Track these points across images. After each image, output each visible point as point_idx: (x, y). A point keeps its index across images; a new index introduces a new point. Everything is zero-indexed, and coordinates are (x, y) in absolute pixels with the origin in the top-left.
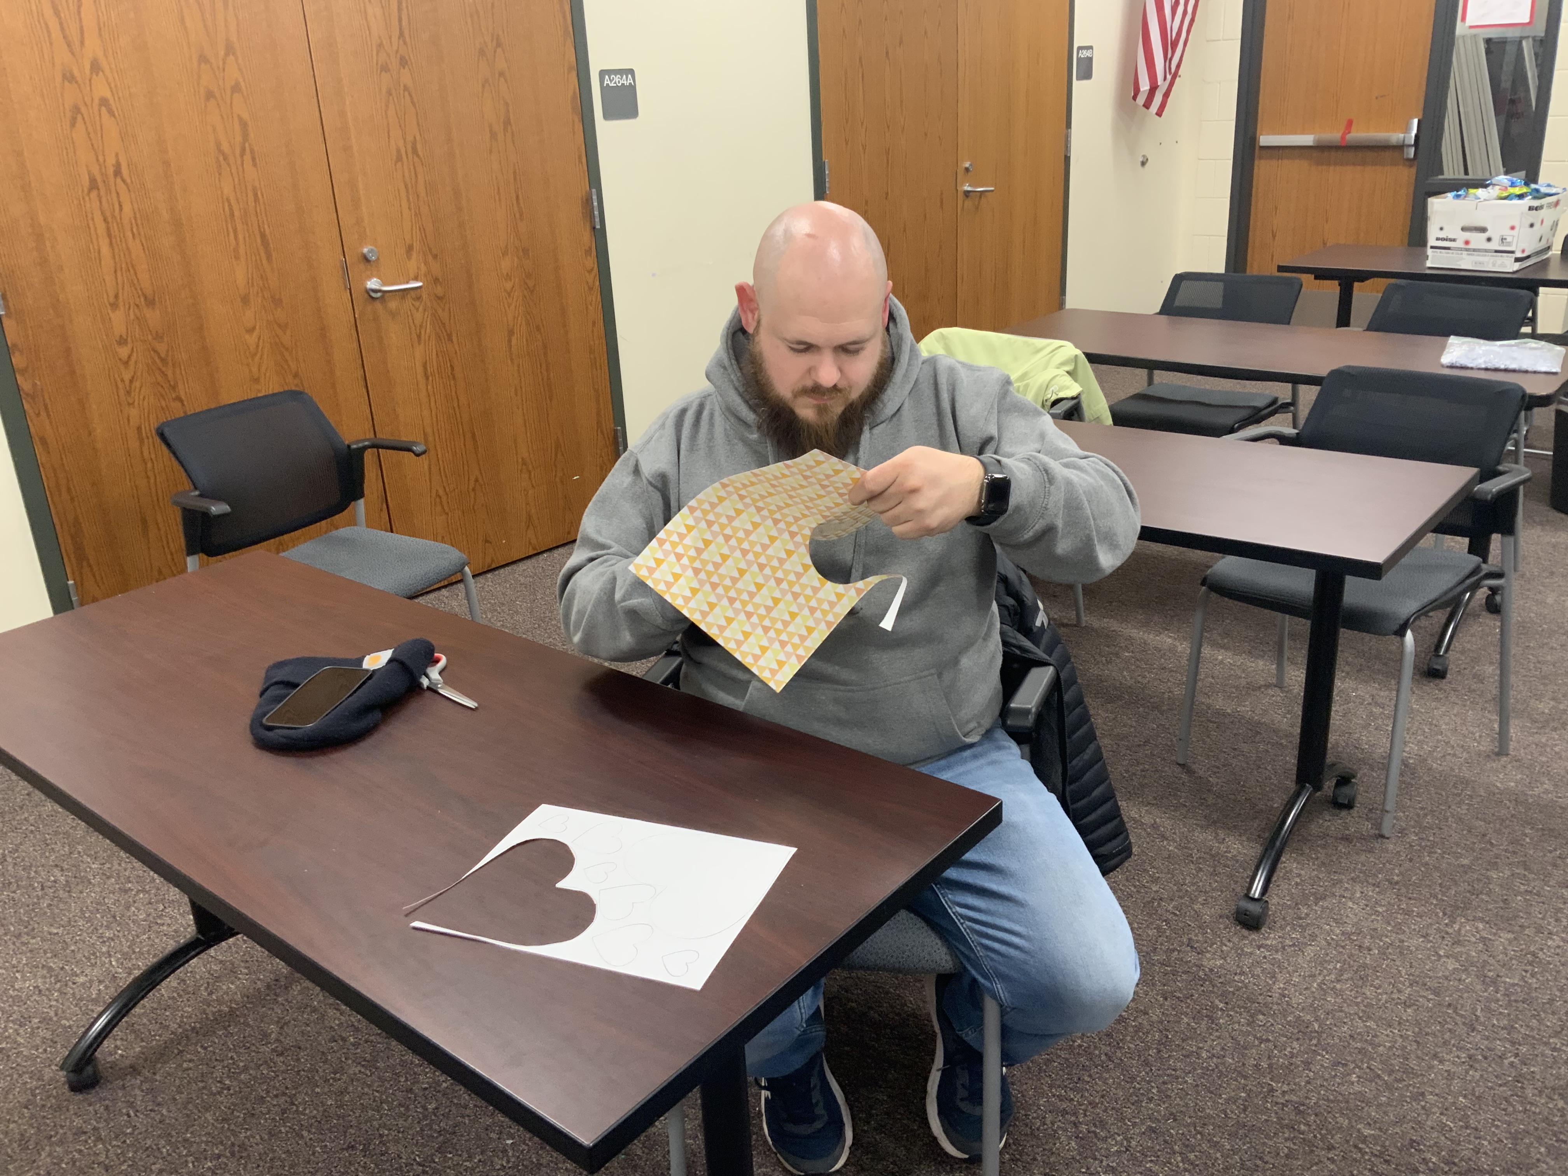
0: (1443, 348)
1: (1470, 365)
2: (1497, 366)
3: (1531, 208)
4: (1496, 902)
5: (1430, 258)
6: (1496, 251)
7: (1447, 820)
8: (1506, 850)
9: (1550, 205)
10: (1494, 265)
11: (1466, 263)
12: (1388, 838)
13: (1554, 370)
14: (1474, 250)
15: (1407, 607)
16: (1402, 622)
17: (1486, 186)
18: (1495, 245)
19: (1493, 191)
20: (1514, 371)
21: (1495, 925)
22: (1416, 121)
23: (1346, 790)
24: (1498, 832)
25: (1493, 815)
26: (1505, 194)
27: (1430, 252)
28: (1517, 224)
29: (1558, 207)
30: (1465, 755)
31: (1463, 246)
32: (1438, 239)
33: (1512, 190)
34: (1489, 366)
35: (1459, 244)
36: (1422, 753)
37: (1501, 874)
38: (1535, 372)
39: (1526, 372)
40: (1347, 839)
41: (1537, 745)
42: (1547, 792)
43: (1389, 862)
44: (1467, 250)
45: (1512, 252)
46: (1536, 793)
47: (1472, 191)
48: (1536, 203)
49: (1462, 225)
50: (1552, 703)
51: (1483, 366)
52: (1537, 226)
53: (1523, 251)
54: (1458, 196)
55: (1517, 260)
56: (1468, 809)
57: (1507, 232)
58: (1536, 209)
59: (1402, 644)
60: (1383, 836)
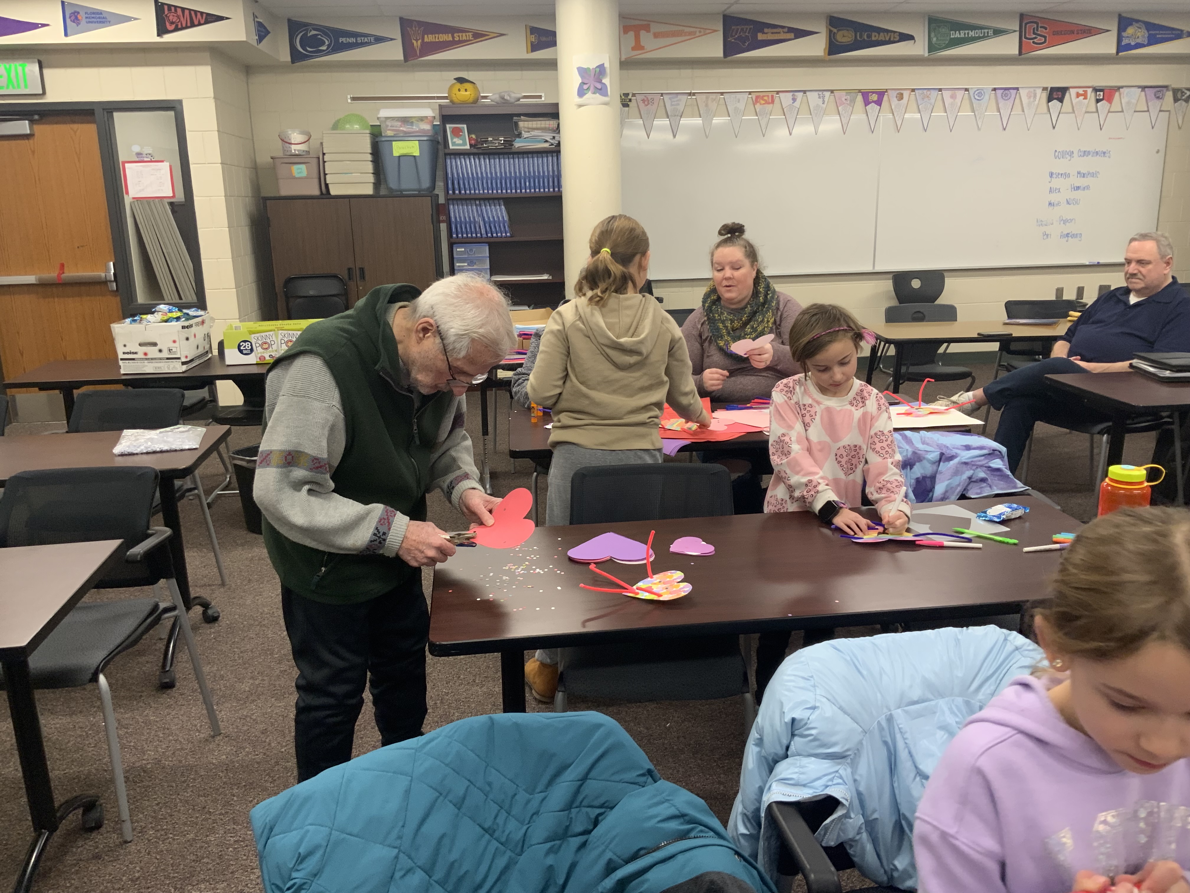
0: (116, 441)
1: (135, 452)
2: (154, 449)
3: (183, 327)
4: (213, 861)
5: (122, 367)
6: (168, 359)
7: (176, 806)
8: (220, 814)
9: (197, 324)
10: (169, 369)
11: (149, 368)
12: (130, 842)
13: (194, 447)
14: (152, 359)
15: (97, 657)
16: (92, 671)
17: (153, 313)
18: (165, 354)
19: (158, 316)
20: (167, 451)
21: (214, 880)
22: (112, 263)
23: (94, 815)
24: (215, 801)
25: (210, 788)
26: (165, 318)
27: (121, 363)
28: (177, 339)
29: (205, 325)
30: (190, 745)
31: (144, 357)
32: (124, 353)
33: (170, 315)
34: (150, 450)
35: (140, 355)
36: (157, 757)
37: (217, 836)
38: (182, 450)
39: (176, 451)
40: (97, 857)
41: (240, 718)
42: (248, 753)
43: (131, 863)
44: (146, 359)
45: (179, 358)
46: (240, 758)
47: (144, 316)
48: (186, 324)
49: (139, 342)
50: (251, 681)
51: (145, 451)
52: (192, 338)
53: (186, 357)
54: (135, 321)
55: (183, 363)
56: (192, 791)
57: (172, 345)
58: (187, 327)
59: (98, 688)
60: (126, 842)
